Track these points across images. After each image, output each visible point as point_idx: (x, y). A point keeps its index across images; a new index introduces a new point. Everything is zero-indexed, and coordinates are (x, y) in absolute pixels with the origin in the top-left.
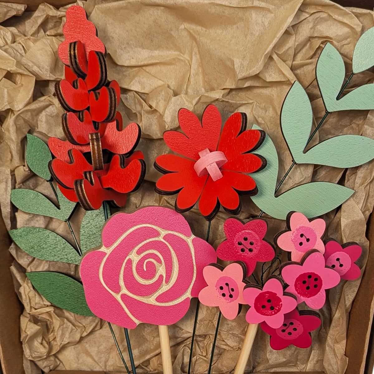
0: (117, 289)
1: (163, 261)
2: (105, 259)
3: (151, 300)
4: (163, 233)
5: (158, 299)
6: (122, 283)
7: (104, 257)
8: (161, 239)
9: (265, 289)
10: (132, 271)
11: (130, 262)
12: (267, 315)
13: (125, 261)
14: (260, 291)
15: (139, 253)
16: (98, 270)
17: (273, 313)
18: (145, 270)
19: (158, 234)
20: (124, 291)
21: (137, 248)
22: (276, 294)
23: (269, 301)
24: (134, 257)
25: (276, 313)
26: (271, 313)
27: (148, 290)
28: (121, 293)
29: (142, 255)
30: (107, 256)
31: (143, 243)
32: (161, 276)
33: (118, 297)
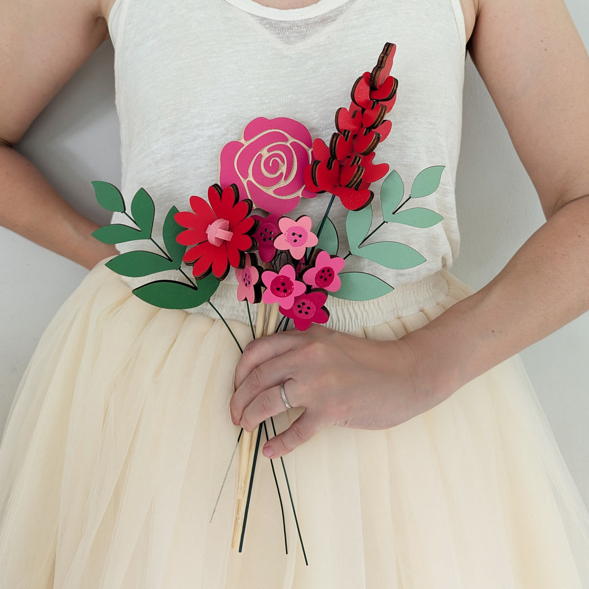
0: (245, 176)
1: (286, 162)
2: (242, 150)
3: (270, 191)
4: (291, 140)
5: (275, 192)
6: (250, 171)
7: (242, 147)
8: (288, 144)
9: (281, 274)
10: (260, 164)
11: (260, 156)
12: (280, 297)
13: (257, 155)
14: (277, 275)
15: (269, 151)
16: (235, 158)
17: (286, 295)
18: (271, 165)
19: (286, 140)
20: (251, 178)
21: (268, 147)
22: (290, 279)
23: (283, 284)
24: (265, 153)
25: (288, 295)
26: (284, 295)
27: (270, 183)
28: (247, 179)
29: (271, 153)
30: (244, 147)
31: (274, 144)
32: (282, 174)
33: (245, 182)
